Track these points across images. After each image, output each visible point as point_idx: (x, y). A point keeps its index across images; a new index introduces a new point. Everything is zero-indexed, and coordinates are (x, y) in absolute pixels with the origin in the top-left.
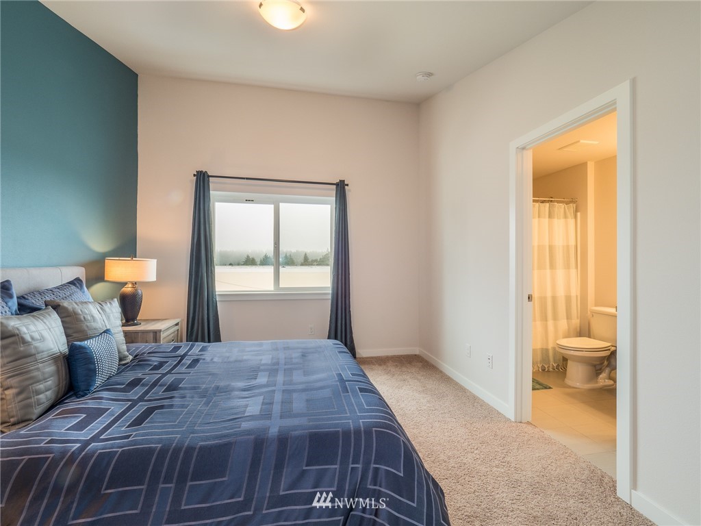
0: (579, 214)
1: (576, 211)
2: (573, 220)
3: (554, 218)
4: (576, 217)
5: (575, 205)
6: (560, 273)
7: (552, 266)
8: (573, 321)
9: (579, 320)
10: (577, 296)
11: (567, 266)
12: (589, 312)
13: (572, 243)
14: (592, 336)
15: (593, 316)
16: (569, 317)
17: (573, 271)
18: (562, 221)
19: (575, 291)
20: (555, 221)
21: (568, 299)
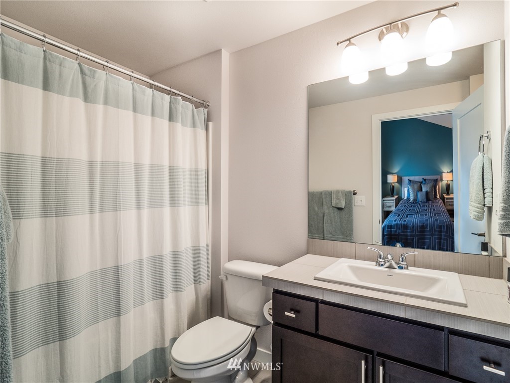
0: (211, 124)
1: (208, 119)
2: (203, 132)
3: (177, 122)
4: (207, 128)
5: (206, 110)
6: (185, 211)
7: (174, 202)
8: (202, 286)
9: (210, 281)
10: (207, 245)
11: (196, 202)
12: (222, 273)
13: (202, 166)
14: (226, 314)
15: (227, 277)
16: (197, 280)
17: (203, 208)
18: (189, 130)
19: (205, 240)
20: (179, 126)
21: (196, 251)
